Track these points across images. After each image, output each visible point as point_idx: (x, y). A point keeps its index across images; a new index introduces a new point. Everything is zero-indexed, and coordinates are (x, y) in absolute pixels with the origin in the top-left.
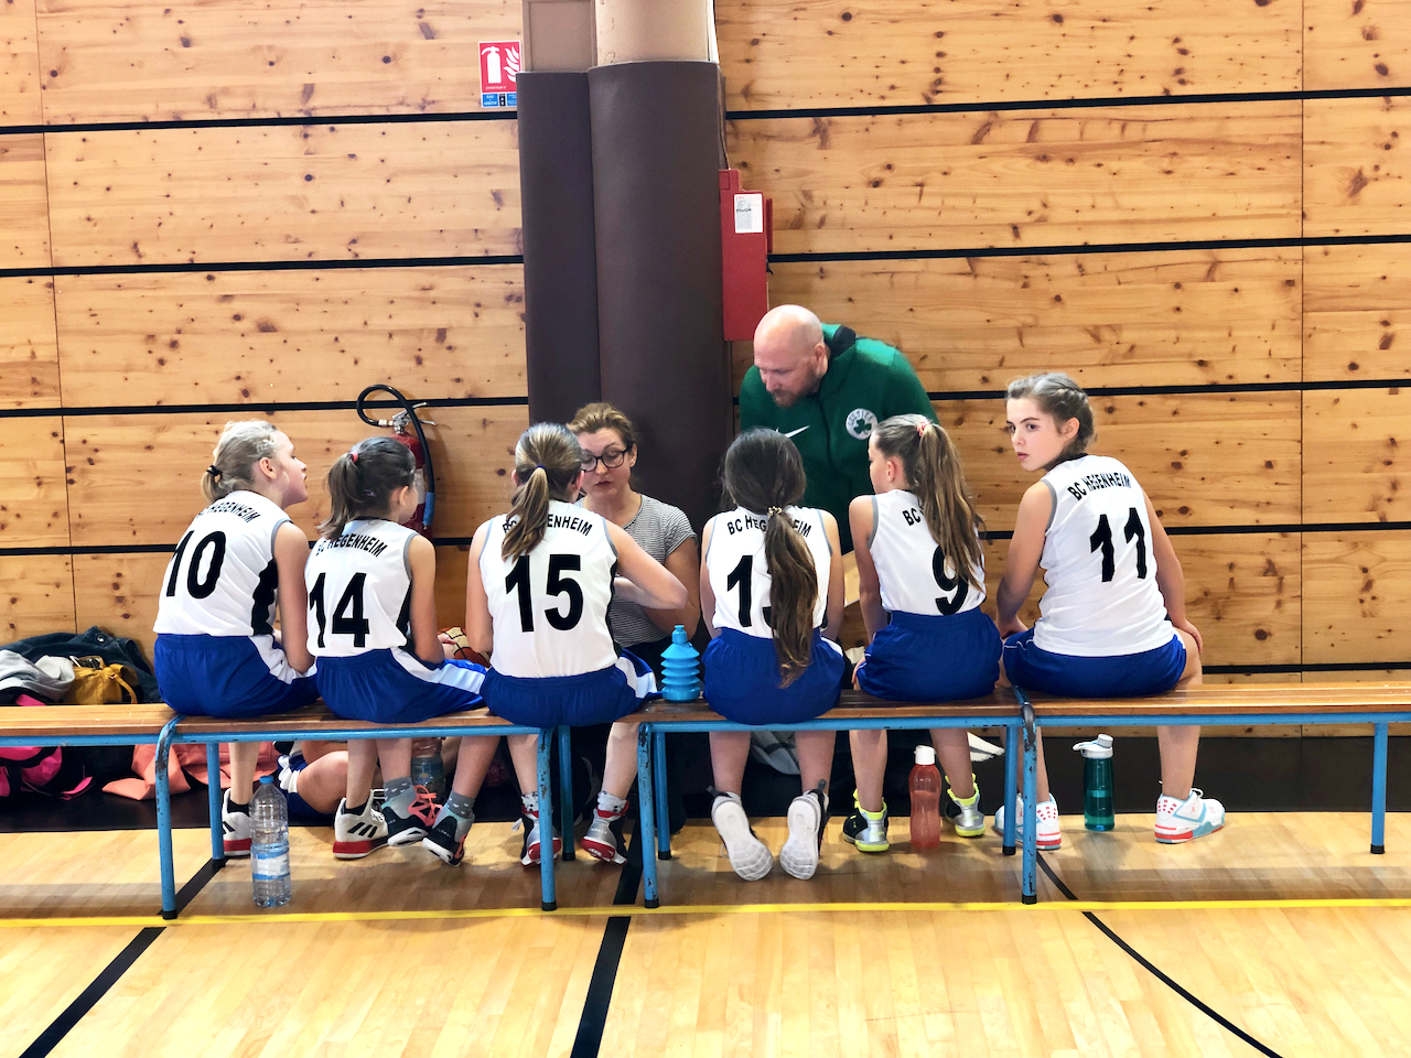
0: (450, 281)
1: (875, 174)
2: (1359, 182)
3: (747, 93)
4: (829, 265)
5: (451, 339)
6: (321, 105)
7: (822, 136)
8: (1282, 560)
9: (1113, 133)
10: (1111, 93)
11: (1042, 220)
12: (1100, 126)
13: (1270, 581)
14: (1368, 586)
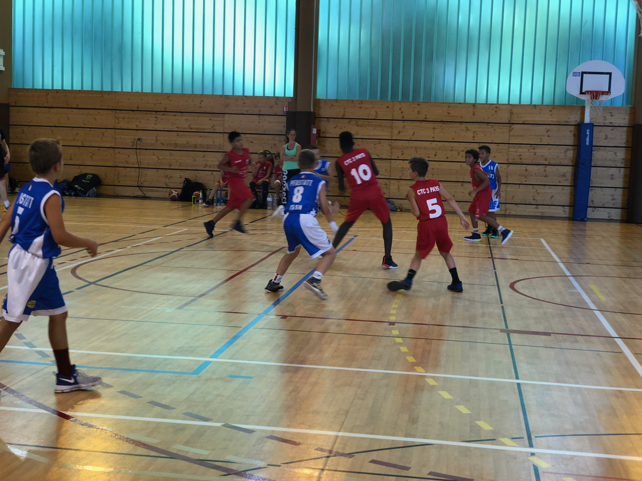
0: (277, 137)
1: (335, 127)
2: (400, 132)
3: (318, 115)
4: (328, 139)
5: (276, 145)
6: (261, 113)
7: (328, 121)
8: (388, 183)
9: (367, 123)
10: (367, 118)
11: (357, 134)
12: (365, 122)
13: (385, 186)
14: (399, 188)
